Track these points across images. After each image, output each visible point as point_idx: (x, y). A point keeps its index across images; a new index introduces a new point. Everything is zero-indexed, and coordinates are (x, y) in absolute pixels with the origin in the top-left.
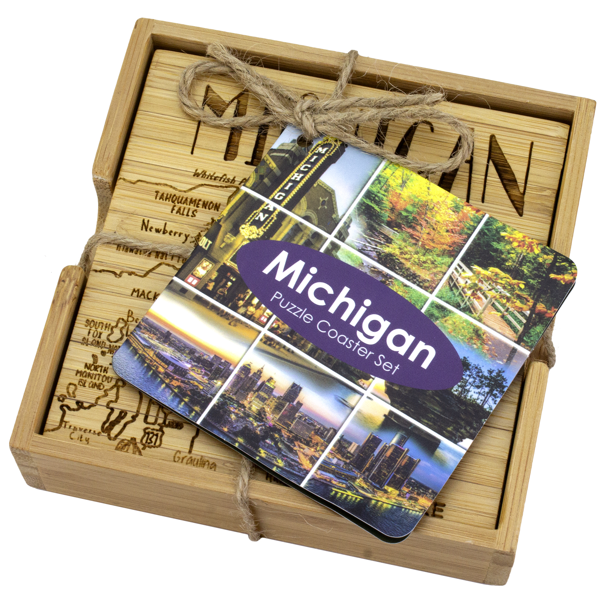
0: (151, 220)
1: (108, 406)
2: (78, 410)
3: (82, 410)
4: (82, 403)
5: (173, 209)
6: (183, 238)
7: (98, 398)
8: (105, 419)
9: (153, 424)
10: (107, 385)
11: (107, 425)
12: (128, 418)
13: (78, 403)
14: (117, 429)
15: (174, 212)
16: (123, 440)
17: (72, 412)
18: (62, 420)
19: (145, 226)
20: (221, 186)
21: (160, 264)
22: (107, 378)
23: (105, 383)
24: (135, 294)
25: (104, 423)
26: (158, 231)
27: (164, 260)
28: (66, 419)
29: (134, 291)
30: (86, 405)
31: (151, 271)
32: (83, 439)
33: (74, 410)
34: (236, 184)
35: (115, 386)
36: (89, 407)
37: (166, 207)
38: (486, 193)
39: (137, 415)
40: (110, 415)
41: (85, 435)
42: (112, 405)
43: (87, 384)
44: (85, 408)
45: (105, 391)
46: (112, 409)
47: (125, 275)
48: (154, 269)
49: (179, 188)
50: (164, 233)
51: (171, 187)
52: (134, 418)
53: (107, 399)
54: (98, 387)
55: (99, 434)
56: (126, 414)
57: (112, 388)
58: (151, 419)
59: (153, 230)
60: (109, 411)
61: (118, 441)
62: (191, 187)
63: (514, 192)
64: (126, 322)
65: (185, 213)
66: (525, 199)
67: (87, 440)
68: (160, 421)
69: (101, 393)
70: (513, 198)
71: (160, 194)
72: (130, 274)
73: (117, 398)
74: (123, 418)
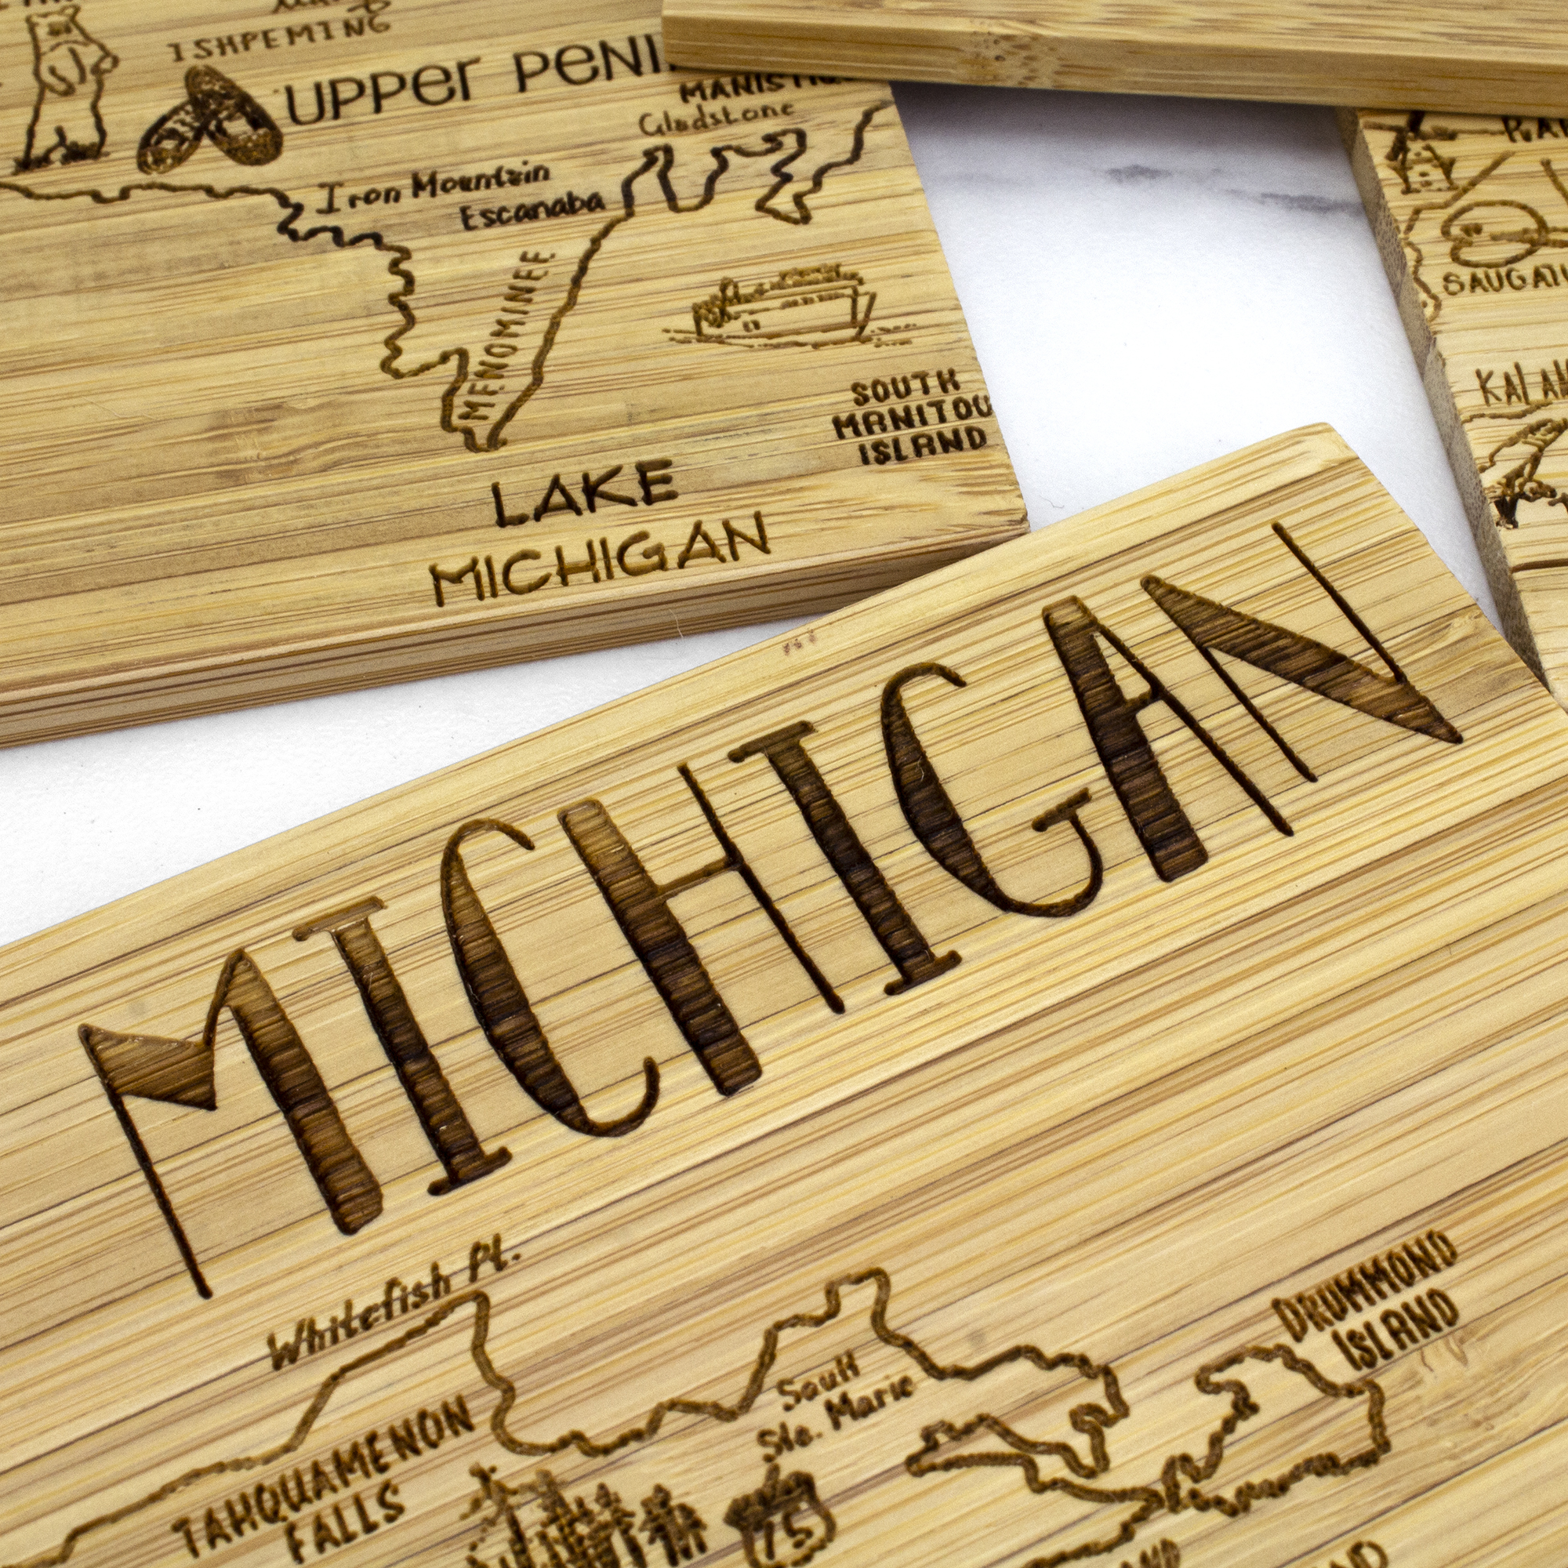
20: (410, 1335)
34: (460, 1283)
38: (1296, 749)
49: (254, 1453)
51: (220, 1468)
62: (296, 1415)
66: (1421, 686)
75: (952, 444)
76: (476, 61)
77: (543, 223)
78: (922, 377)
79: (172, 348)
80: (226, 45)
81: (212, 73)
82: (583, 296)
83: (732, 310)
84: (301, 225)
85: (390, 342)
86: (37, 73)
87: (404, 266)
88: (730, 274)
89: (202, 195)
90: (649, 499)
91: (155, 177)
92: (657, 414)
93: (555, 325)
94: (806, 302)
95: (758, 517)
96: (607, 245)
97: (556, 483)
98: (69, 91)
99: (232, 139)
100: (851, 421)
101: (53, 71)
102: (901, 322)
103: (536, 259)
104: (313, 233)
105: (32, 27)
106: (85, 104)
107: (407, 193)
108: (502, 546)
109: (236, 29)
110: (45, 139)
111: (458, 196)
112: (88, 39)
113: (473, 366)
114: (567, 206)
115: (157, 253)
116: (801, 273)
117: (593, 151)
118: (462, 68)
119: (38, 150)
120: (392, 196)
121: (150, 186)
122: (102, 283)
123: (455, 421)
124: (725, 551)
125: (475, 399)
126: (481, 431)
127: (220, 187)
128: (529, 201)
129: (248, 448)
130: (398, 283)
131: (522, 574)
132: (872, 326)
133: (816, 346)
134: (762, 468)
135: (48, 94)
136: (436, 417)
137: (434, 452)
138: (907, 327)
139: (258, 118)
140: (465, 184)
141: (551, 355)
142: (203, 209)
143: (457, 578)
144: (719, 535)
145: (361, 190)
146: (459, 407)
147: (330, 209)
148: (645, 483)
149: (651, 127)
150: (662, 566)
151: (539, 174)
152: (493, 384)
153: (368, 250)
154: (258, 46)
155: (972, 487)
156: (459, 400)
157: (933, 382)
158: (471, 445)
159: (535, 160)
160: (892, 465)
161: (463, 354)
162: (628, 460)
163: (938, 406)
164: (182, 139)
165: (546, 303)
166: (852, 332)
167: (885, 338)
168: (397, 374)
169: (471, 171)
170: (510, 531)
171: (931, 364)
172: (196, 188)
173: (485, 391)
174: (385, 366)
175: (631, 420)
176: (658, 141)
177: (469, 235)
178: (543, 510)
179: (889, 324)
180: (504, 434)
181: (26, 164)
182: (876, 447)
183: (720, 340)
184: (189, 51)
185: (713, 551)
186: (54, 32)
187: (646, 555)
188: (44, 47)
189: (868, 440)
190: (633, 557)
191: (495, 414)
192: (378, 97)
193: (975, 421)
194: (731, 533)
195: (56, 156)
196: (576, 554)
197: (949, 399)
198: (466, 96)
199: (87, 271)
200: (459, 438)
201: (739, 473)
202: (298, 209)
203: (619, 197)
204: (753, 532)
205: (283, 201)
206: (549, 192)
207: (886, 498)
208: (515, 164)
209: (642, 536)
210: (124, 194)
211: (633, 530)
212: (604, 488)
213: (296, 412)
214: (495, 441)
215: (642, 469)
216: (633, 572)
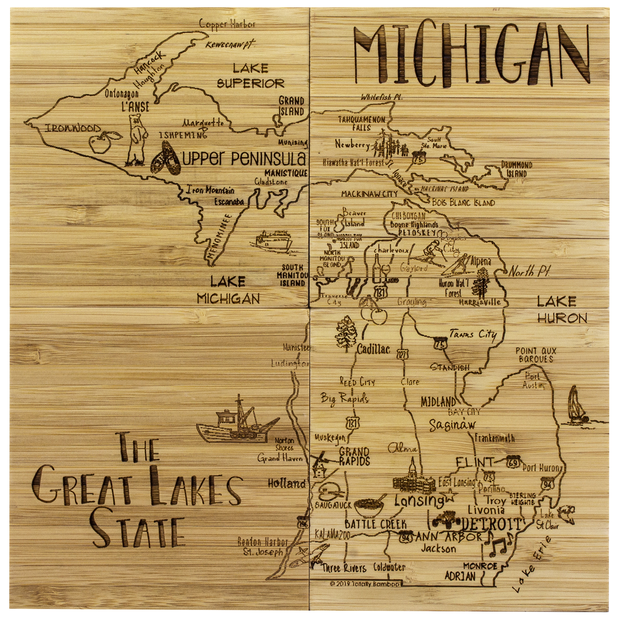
0: (341, 139)
1: (347, 277)
2: (328, 283)
3: (330, 283)
4: (330, 278)
5: (354, 128)
6: (366, 147)
7: (339, 273)
8: (347, 286)
9: (380, 282)
10: (343, 263)
11: (350, 290)
12: (362, 282)
13: (327, 279)
14: (356, 291)
15: (355, 129)
16: (362, 298)
17: (325, 286)
18: (320, 293)
19: (338, 144)
21: (355, 170)
22: (341, 258)
23: (341, 262)
24: (344, 195)
25: (348, 289)
26: (347, 146)
27: (357, 167)
28: (322, 292)
29: (343, 193)
30: (332, 279)
31: (350, 176)
32: (337, 302)
33: (325, 284)
35: (348, 262)
36: (335, 281)
37: (348, 128)
38: (563, 71)
39: (367, 279)
40: (349, 283)
41: (338, 300)
42: (349, 276)
43: (329, 265)
44: (332, 282)
45: (342, 267)
46: (350, 279)
47: (334, 182)
48: (352, 174)
50: (352, 147)
52: (366, 282)
53: (345, 273)
54: (337, 265)
55: (346, 297)
56: (360, 280)
57: (346, 264)
58: (377, 280)
59: (344, 146)
60: (348, 280)
61: (359, 299)
63: (581, 66)
64: (343, 216)
65: (363, 129)
66: (590, 70)
67: (339, 303)
68: (383, 280)
69: (340, 269)
70: (581, 70)
71: (342, 118)
72: (337, 181)
73: (351, 270)
74: (359, 283)
75: (298, 284)
76: (224, 152)
77: (231, 206)
78: (296, 265)
79: (155, 226)
80: (171, 134)
81: (167, 143)
82: (236, 229)
83: (264, 239)
84: (182, 196)
85: (196, 233)
86: (131, 135)
87: (202, 213)
88: (265, 229)
89: (163, 182)
90: (240, 286)
91: (154, 174)
92: (245, 265)
93: (229, 235)
94: (279, 240)
95: (259, 294)
96: (243, 215)
97: (223, 278)
98: (137, 143)
99: (170, 166)
100: (281, 274)
101: (134, 134)
102: (296, 250)
103: (228, 217)
104: (185, 199)
105: (130, 118)
106: (140, 148)
107: (205, 191)
108: (211, 291)
109: (174, 130)
110: (132, 158)
111: (215, 194)
112: (142, 127)
113: (212, 244)
114: (237, 202)
115: (153, 197)
116: (279, 232)
117: (243, 186)
118: (221, 153)
119: (130, 161)
120: (201, 191)
121: (153, 177)
122: (141, 204)
123: (207, 258)
124: (251, 301)
125: (211, 253)
126: (211, 261)
127: (167, 181)
128: (229, 199)
129: (167, 257)
130: (199, 217)
131: (214, 299)
132: (290, 250)
133: (278, 253)
134: (262, 283)
135: (133, 143)
136: (203, 256)
137: (201, 265)
138: (297, 252)
139: (177, 161)
140: (216, 191)
141: (227, 244)
142: (163, 187)
143: (202, 297)
144: (251, 297)
145: (195, 188)
146: (208, 255)
147: (188, 193)
148: (240, 281)
149: (257, 183)
150: (239, 302)
151: (232, 191)
152: (215, 249)
153: (194, 206)
154: (178, 136)
155: (299, 296)
156: (208, 253)
157: (298, 267)
158: (209, 265)
159: (232, 187)
160: (286, 287)
161: (210, 239)
162: (238, 275)
163: (297, 273)
164: (161, 164)
165: (228, 229)
166: (285, 251)
167: (292, 254)
168: (197, 243)
169: (218, 187)
170: (213, 288)
171: (299, 263)
172: (162, 180)
173: (213, 251)
174: (195, 240)
175: (240, 265)
176: (257, 187)
177: (216, 206)
178: (220, 284)
179: (293, 250)
180: (215, 263)
181: (128, 164)
182: (284, 281)
183: (260, 247)
184: (164, 135)
185: (249, 301)
186: (135, 122)
187: (237, 299)
188: (133, 126)
189: (283, 279)
190: (234, 300)
191: (214, 257)
192: (202, 160)
193: (304, 279)
194: (253, 297)
195: (134, 163)
196: (224, 297)
197: (300, 272)
198: (220, 164)
199: (139, 200)
200: (206, 262)
201: (257, 283)
202: (182, 191)
203: (247, 202)
204: (257, 298)
205: (180, 188)
206: (233, 197)
207: (283, 295)
208: (227, 187)
209: (237, 294)
210: (147, 179)
211: (235, 293)
212: (232, 281)
213: (177, 248)
214: (213, 265)
215: (240, 277)
216: (234, 303)
